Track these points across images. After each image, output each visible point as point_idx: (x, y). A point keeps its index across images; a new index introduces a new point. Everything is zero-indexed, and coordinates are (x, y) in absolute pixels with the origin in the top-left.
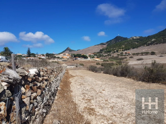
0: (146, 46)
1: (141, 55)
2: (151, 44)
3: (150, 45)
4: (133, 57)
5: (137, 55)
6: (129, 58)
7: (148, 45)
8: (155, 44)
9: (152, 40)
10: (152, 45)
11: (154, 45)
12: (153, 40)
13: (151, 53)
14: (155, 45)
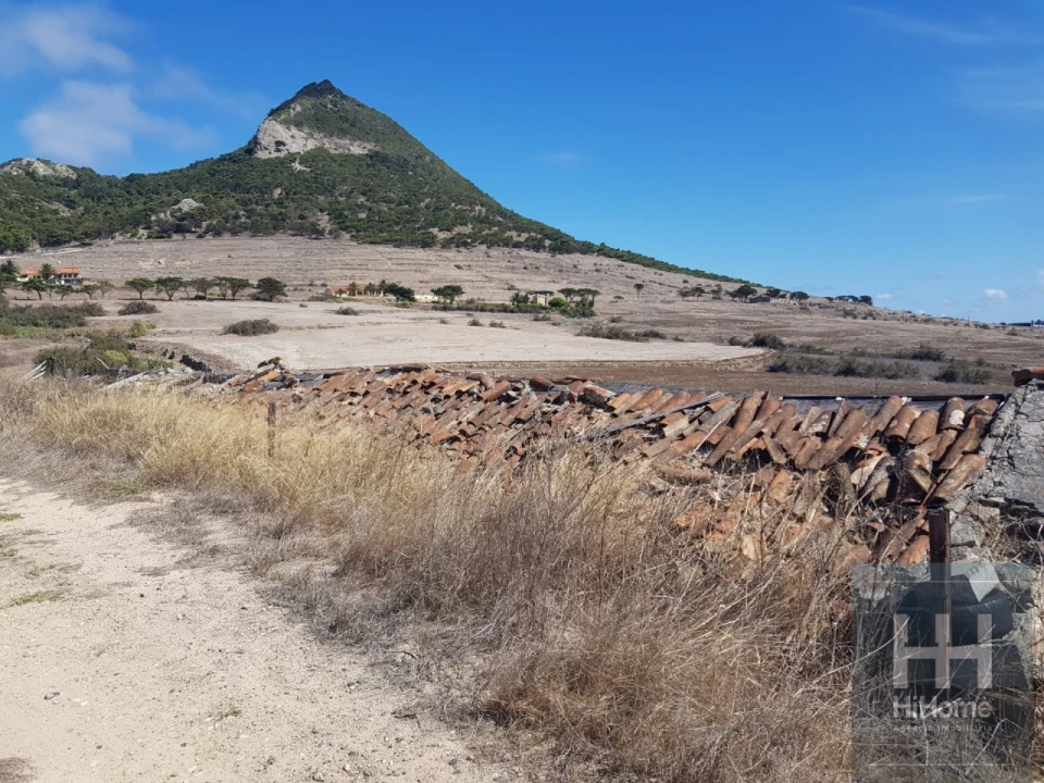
0: (149, 237)
1: (194, 293)
2: (180, 229)
3: (175, 237)
4: (157, 304)
5: (164, 295)
6: (122, 313)
7: (164, 233)
8: (206, 233)
9: (177, 202)
10: (188, 236)
11: (200, 237)
12: (188, 204)
13: (259, 286)
14: (208, 237)
